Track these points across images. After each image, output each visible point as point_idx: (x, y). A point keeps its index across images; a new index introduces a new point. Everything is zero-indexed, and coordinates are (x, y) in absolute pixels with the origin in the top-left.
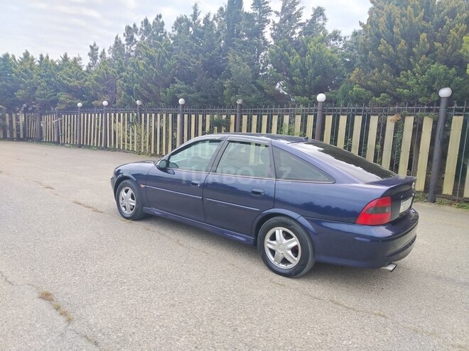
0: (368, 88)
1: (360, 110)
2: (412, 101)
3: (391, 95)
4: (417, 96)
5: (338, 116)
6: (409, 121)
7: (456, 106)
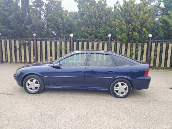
0: (88, 33)
1: (86, 40)
2: (101, 38)
3: (95, 36)
4: (103, 36)
5: (79, 42)
6: (101, 44)
7: (112, 40)
